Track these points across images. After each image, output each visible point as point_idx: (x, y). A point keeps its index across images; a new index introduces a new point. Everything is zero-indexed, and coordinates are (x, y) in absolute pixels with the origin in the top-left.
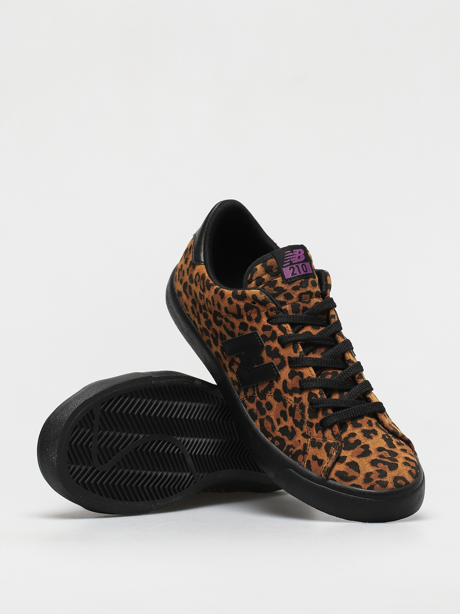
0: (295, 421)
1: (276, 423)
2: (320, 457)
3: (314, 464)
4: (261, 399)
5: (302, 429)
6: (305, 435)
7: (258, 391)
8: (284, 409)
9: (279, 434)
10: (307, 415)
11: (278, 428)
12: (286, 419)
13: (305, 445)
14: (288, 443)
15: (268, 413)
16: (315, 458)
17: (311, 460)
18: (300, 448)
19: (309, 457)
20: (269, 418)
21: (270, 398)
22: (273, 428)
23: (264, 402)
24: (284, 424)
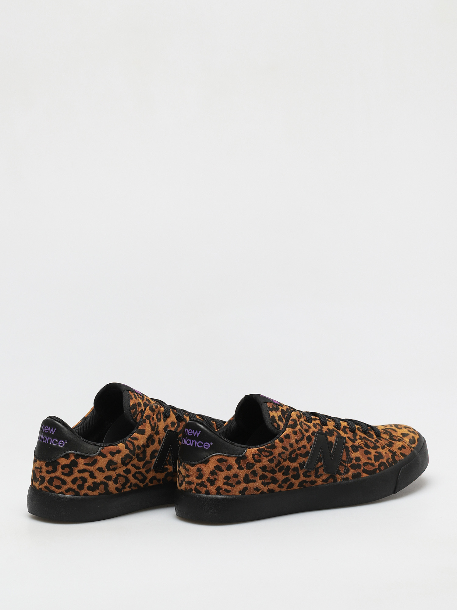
0: (373, 448)
1: (370, 461)
2: (400, 446)
3: (403, 451)
4: (350, 462)
5: (379, 447)
6: (383, 448)
7: (345, 462)
8: (364, 450)
9: (377, 464)
10: (370, 439)
11: (373, 461)
12: (370, 453)
13: (389, 451)
14: (384, 460)
15: (361, 463)
16: (400, 449)
17: (401, 452)
18: (390, 455)
19: (398, 452)
20: (365, 464)
21: (354, 455)
22: (372, 465)
23: (354, 462)
24: (372, 456)
